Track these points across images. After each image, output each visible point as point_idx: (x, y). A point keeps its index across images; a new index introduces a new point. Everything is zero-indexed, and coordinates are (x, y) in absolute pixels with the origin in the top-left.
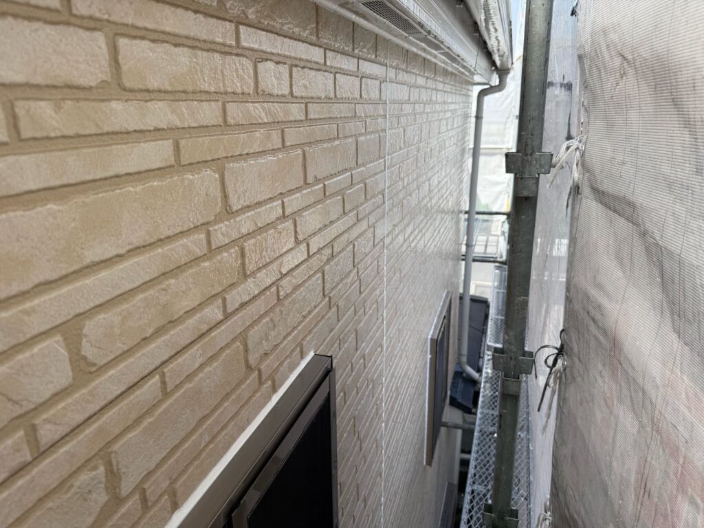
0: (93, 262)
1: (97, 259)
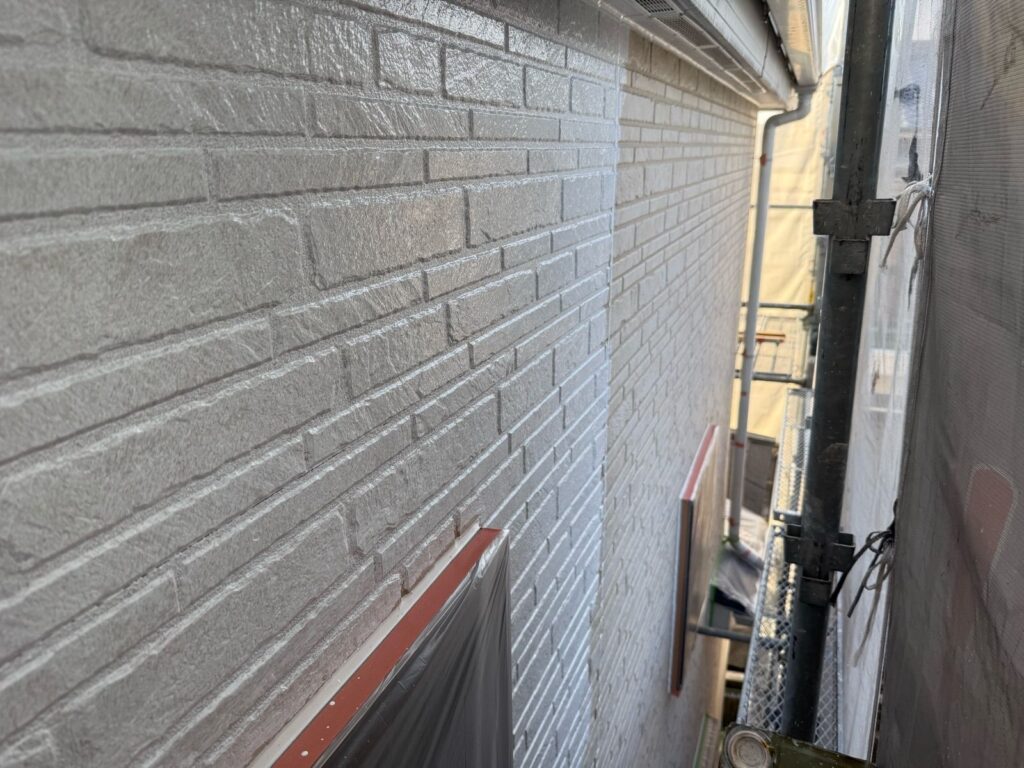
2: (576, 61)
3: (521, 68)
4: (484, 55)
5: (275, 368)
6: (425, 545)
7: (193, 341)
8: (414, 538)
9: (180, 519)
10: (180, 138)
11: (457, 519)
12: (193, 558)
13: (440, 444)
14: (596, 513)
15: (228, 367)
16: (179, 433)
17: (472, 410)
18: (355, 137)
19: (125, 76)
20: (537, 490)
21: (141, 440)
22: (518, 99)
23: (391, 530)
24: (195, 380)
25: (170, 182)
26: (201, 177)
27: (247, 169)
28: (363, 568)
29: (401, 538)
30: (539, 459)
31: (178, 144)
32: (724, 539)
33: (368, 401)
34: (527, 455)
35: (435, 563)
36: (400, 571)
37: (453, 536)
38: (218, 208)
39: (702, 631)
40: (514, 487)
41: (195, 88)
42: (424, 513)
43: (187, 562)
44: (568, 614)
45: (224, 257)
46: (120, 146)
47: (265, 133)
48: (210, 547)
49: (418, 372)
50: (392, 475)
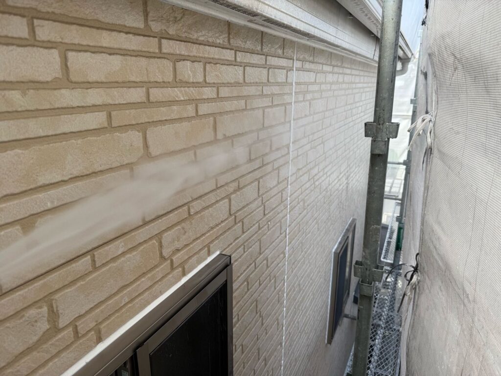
0: (44, 184)
1: (47, 182)
11: (209, 249)
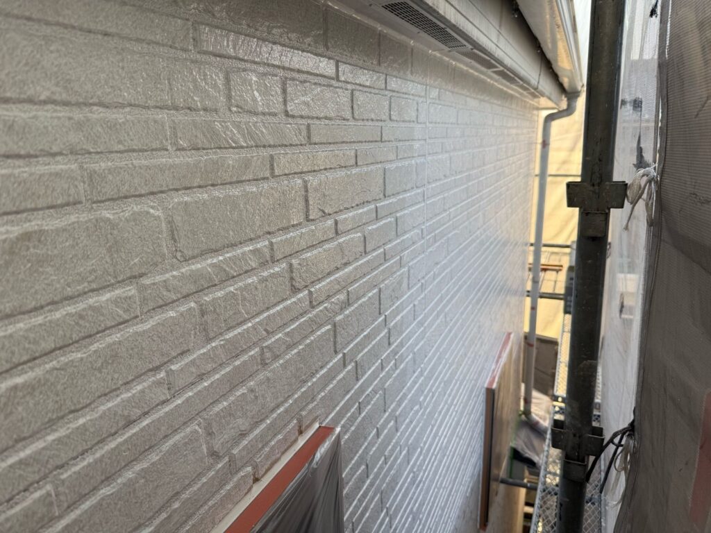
2: (394, 83)
3: (350, 92)
4: (320, 84)
5: (142, 323)
6: (273, 443)
7: (71, 309)
8: (264, 439)
9: (57, 444)
10: (59, 158)
11: (300, 421)
12: (69, 473)
13: (284, 367)
14: (416, 405)
15: (100, 325)
16: (57, 380)
17: (312, 338)
18: (211, 149)
19: (9, 116)
20: (367, 392)
21: (22, 387)
22: (348, 115)
23: (243, 435)
24: (71, 338)
25: (49, 192)
26: (76, 187)
27: (118, 178)
28: (220, 466)
29: (252, 440)
30: (369, 369)
31: (58, 163)
32: (520, 413)
33: (222, 340)
34: (359, 367)
35: (281, 456)
36: (252, 465)
37: (297, 433)
38: (92, 208)
39: (503, 481)
40: (348, 392)
41: (72, 121)
42: (271, 420)
43: (64, 476)
44: (395, 481)
45: (97, 244)
46: (5, 168)
47: (134, 151)
48: (85, 463)
49: (265, 315)
50: (243, 394)
